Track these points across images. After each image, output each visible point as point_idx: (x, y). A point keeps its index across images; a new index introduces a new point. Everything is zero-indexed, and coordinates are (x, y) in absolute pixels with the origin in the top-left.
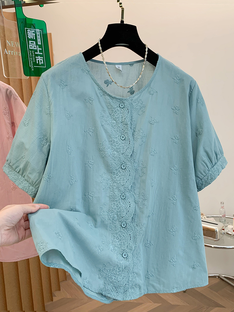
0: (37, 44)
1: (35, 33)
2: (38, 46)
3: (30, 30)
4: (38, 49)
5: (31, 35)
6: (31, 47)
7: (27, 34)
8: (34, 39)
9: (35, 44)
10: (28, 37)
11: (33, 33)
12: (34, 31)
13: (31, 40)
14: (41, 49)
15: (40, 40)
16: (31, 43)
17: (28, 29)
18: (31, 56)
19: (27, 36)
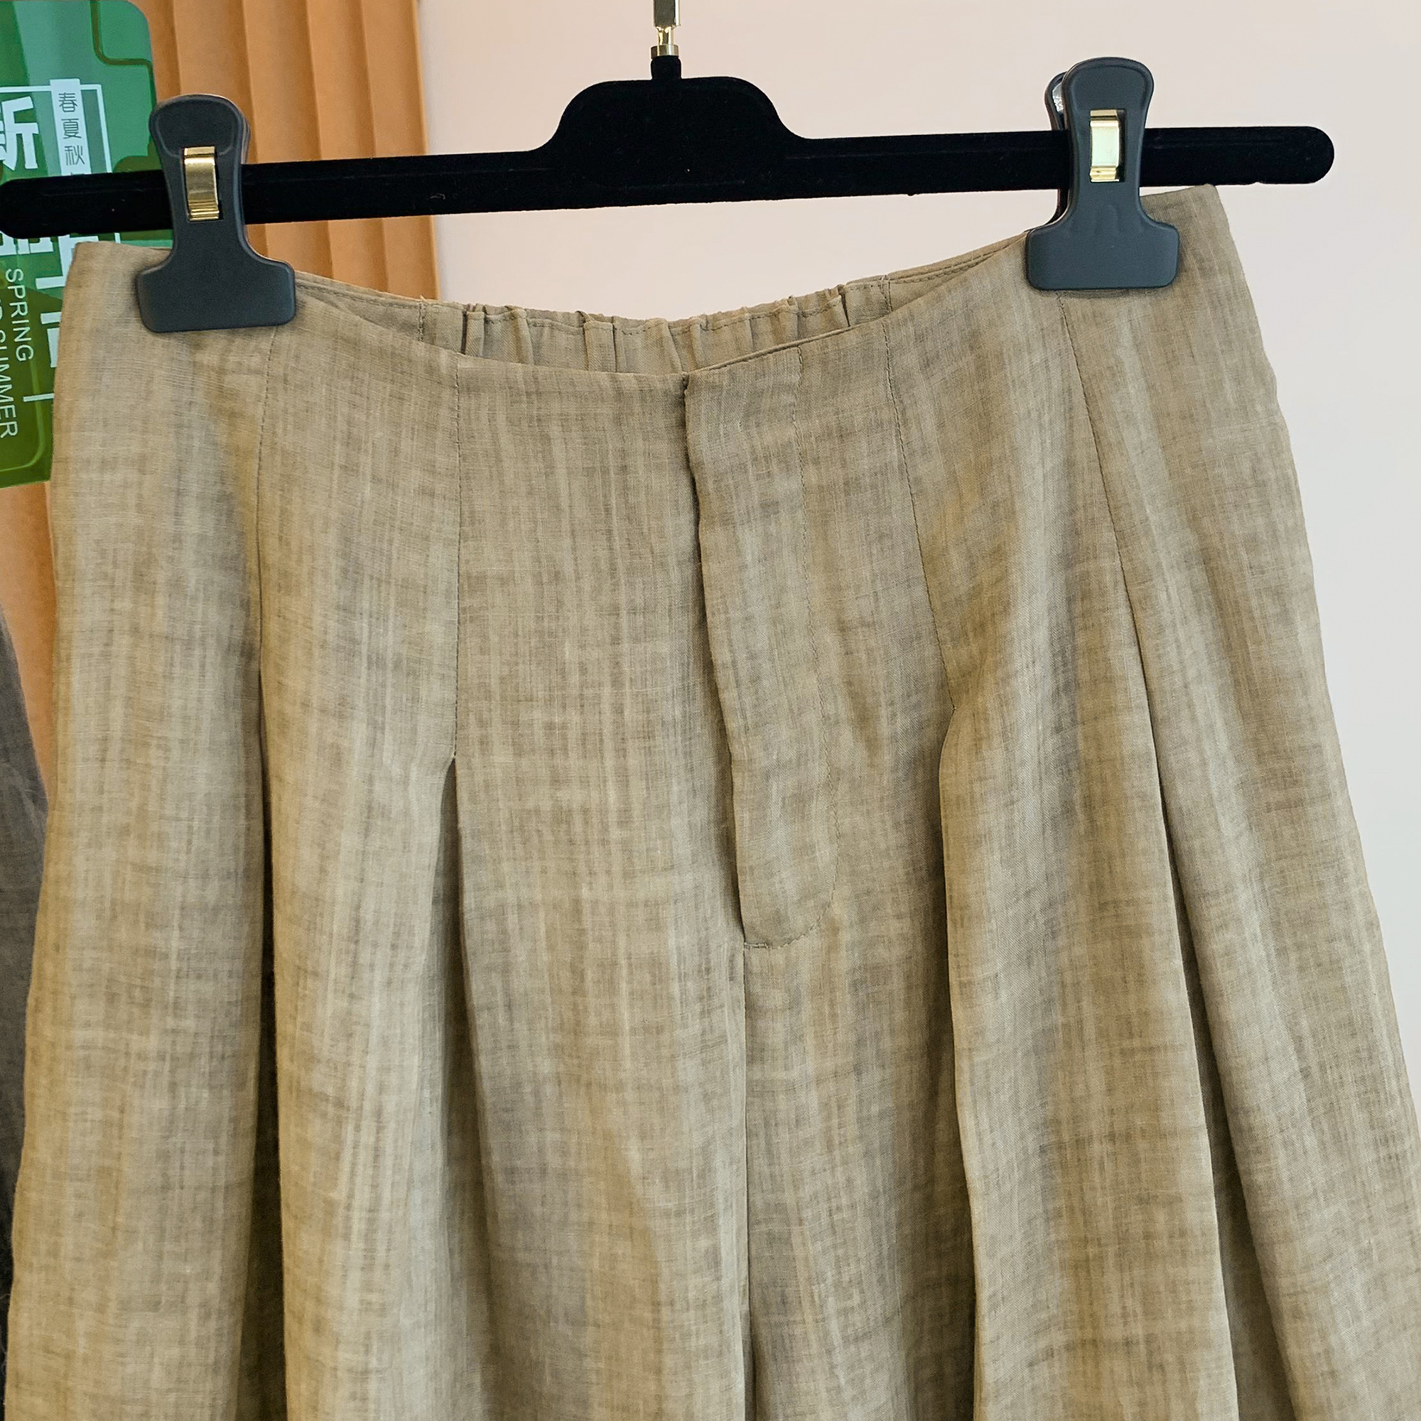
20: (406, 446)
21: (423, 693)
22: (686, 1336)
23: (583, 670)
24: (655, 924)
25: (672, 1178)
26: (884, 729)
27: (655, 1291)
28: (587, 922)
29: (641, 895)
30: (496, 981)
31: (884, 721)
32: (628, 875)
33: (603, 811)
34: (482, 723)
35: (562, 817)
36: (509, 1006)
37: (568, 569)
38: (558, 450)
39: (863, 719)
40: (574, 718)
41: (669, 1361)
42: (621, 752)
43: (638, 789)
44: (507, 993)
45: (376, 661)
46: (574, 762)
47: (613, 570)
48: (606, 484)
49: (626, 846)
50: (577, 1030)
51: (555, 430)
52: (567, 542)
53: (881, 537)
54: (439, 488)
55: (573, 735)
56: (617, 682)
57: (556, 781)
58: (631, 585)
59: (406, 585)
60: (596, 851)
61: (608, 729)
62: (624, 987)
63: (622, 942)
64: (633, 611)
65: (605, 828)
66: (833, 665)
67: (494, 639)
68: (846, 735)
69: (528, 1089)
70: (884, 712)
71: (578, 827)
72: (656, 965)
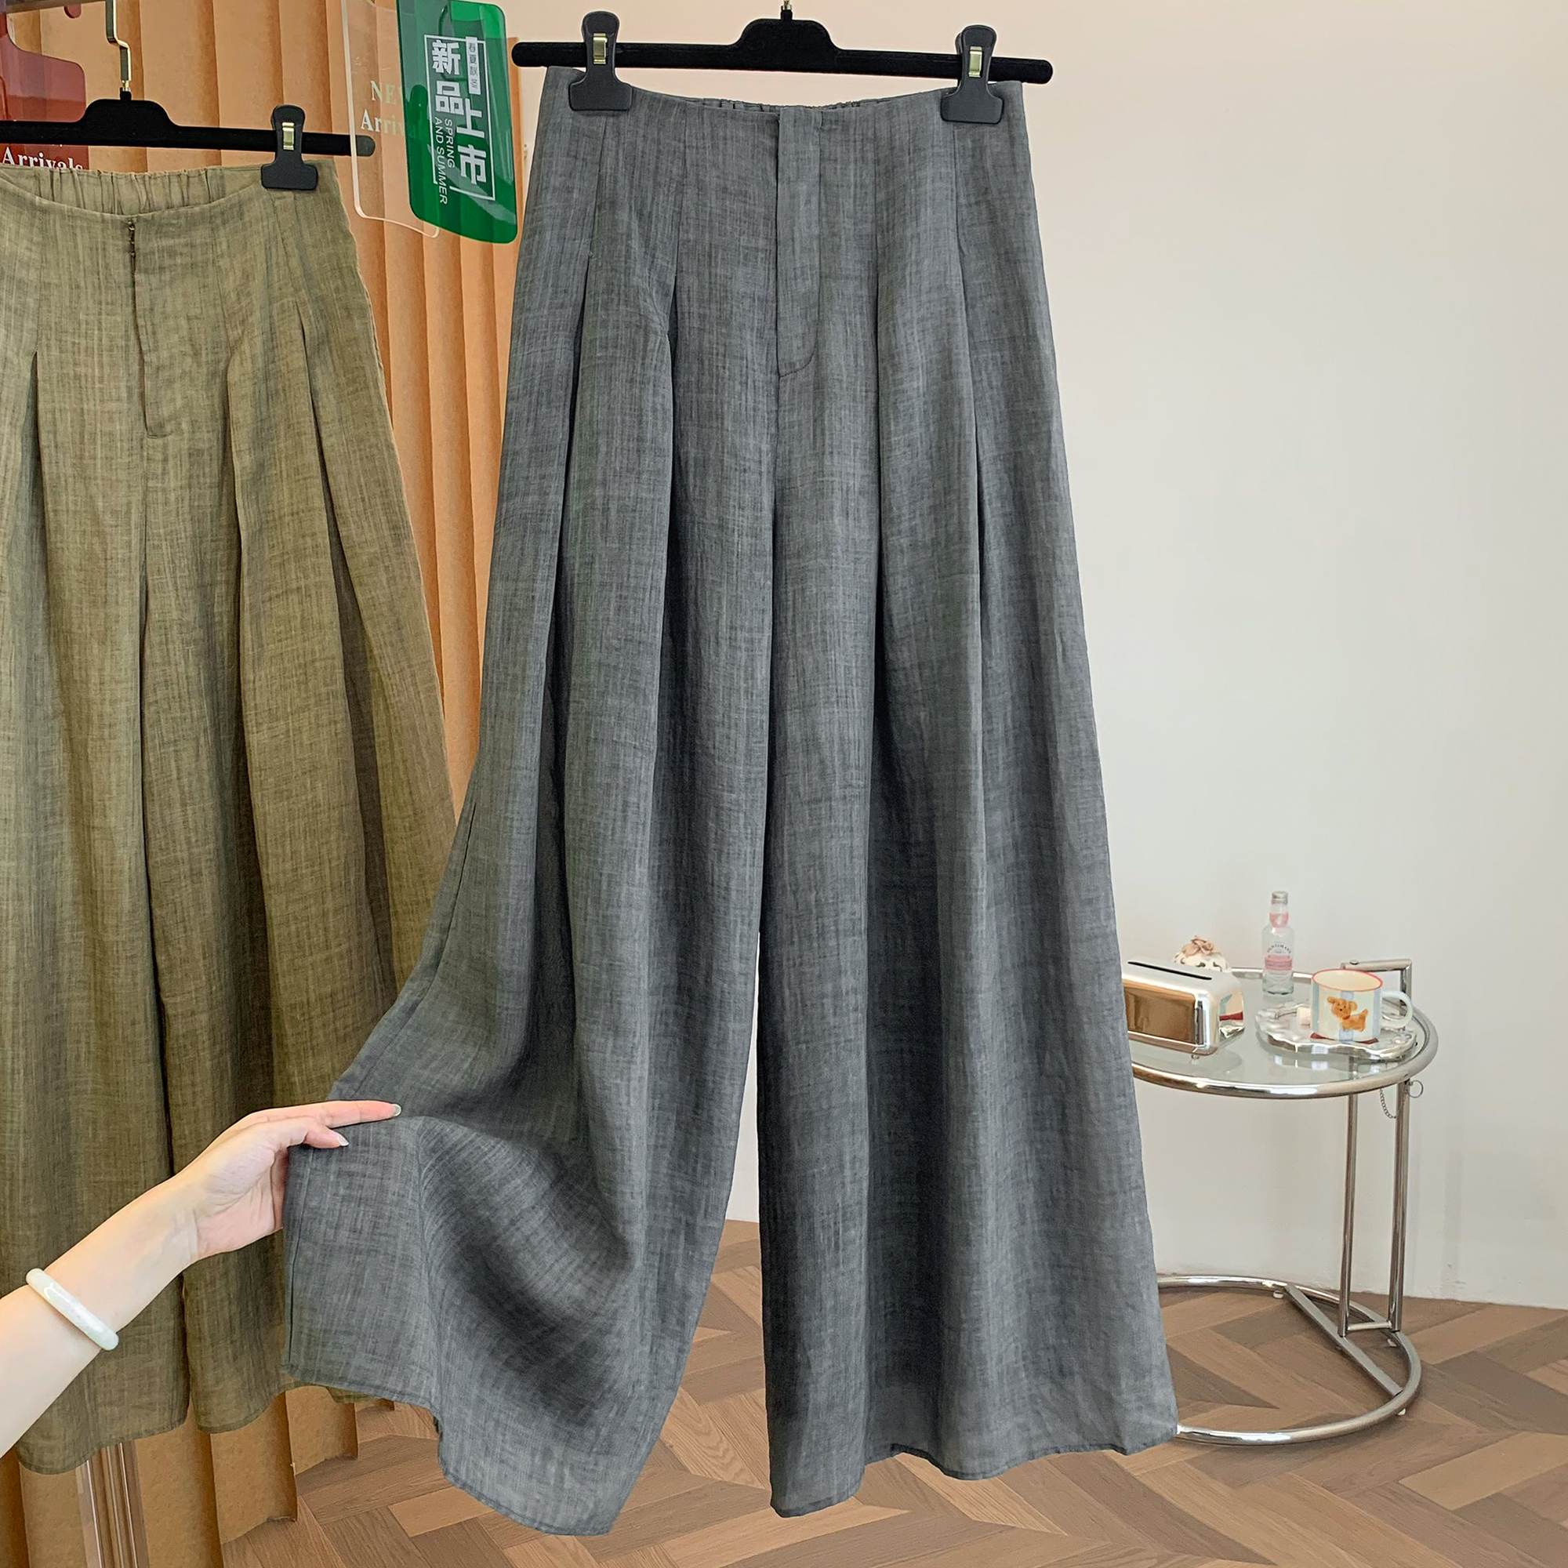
0: (465, 93)
1: (462, 50)
2: (467, 101)
3: (442, 41)
4: (470, 113)
5: (445, 59)
6: (442, 104)
7: (431, 56)
8: (457, 72)
9: (457, 93)
10: (435, 64)
11: (453, 51)
12: (456, 46)
13: (444, 77)
14: (479, 114)
15: (478, 78)
16: (444, 88)
17: (435, 40)
18: (440, 139)
19: (432, 62)
20: (22, 231)
21: (25, 324)
22: (117, 572)
23: (87, 324)
24: (111, 420)
25: (115, 513)
26: (204, 358)
27: (106, 554)
28: (86, 417)
29: (106, 410)
30: (51, 436)
31: (204, 355)
32: (102, 401)
33: (93, 377)
34: (48, 340)
35: (77, 377)
36: (56, 447)
37: (82, 284)
38: (79, 238)
39: (196, 354)
40: (83, 341)
41: (109, 580)
42: (101, 355)
43: (107, 370)
44: (56, 442)
45: (8, 308)
46: (82, 357)
47: (100, 287)
48: (97, 254)
49: (101, 389)
50: (81, 458)
51: (78, 231)
52: (82, 274)
53: (204, 287)
54: (34, 248)
55: (83, 347)
56: (100, 329)
57: (75, 364)
58: (107, 294)
59: (20, 281)
60: (90, 391)
61: (96, 347)
62: (99, 442)
63: (99, 425)
64: (107, 304)
65: (94, 383)
66: (185, 332)
67: (53, 308)
68: (189, 360)
69: (63, 479)
70: (204, 352)
71: (83, 382)
72: (111, 434)
